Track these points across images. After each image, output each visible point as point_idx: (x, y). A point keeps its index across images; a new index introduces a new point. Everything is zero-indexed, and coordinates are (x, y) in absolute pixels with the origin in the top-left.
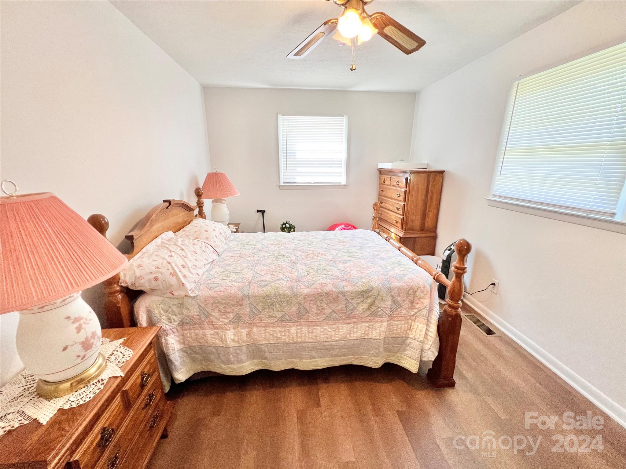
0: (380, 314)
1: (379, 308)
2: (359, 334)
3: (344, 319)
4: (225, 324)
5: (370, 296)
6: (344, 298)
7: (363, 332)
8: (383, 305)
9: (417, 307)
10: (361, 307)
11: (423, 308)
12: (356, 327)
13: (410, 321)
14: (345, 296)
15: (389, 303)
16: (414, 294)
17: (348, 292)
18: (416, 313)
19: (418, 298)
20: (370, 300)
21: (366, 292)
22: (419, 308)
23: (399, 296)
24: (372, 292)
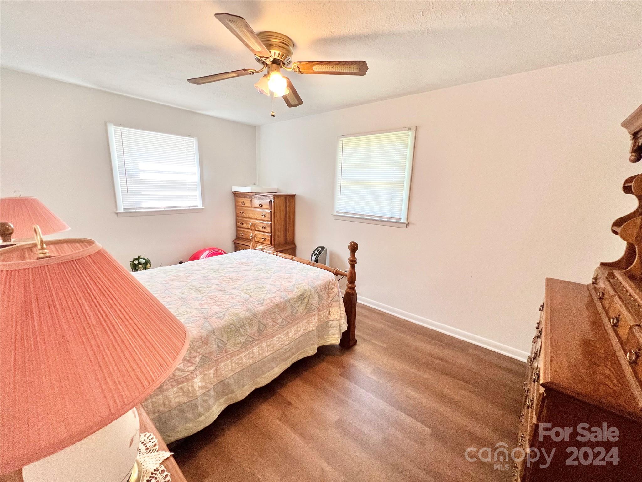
0: (313, 309)
1: (312, 305)
2: (302, 331)
3: (291, 323)
4: (192, 373)
5: (305, 298)
6: (290, 305)
7: (304, 329)
8: (314, 301)
9: (331, 296)
10: (301, 309)
11: (335, 295)
12: (299, 326)
13: (329, 308)
14: (290, 303)
15: (317, 299)
16: (329, 287)
17: (291, 298)
18: (331, 300)
19: (331, 289)
20: (306, 300)
21: (302, 295)
22: (333, 296)
23: (321, 292)
24: (306, 293)
